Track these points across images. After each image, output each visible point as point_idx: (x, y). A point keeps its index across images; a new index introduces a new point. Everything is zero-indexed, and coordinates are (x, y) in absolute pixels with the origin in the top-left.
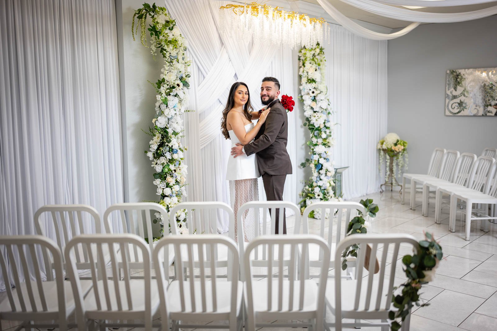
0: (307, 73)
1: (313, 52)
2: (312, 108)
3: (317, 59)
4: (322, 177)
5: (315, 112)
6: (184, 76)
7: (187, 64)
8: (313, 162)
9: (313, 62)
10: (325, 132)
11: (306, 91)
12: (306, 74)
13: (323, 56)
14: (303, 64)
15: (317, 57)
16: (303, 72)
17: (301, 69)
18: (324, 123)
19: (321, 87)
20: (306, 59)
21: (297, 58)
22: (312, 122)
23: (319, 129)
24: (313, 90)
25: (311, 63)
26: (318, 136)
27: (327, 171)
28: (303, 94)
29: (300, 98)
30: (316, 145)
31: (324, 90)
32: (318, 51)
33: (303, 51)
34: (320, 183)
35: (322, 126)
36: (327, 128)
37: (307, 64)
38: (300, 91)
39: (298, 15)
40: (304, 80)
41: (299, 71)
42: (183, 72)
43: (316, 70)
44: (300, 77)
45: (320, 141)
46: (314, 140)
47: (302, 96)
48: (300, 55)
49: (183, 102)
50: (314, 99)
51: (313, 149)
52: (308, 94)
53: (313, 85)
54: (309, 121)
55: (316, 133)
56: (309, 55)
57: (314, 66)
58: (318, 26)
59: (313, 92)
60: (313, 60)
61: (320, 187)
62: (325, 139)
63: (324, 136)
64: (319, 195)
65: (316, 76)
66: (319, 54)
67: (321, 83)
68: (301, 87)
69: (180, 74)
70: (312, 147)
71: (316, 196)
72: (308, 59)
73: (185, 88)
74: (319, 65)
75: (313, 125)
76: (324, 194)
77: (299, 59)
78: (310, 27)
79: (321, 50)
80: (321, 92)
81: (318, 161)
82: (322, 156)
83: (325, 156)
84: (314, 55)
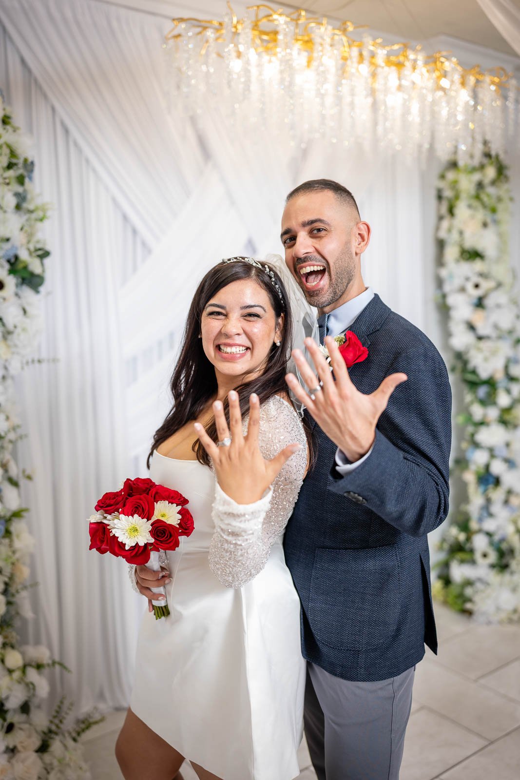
0: (461, 233)
1: (477, 177)
2: (471, 327)
3: (488, 195)
4: (497, 508)
5: (480, 338)
6: (24, 255)
7: (34, 216)
8: (473, 467)
9: (476, 203)
10: (508, 391)
11: (457, 282)
12: (455, 236)
13: (505, 186)
14: (451, 211)
15: (491, 190)
16: (450, 230)
17: (445, 224)
18: (506, 368)
19: (500, 271)
20: (457, 197)
21: (433, 194)
22: (470, 366)
23: (491, 383)
24: (475, 279)
25: (470, 206)
26: (489, 401)
27: (510, 492)
28: (447, 288)
29: (440, 300)
30: (482, 423)
31: (507, 279)
32: (491, 172)
33: (451, 175)
34: (489, 525)
35: (500, 376)
36: (512, 379)
37: (462, 210)
38: (440, 283)
39: (421, 58)
40: (452, 253)
41: (438, 228)
42: (19, 239)
43: (485, 225)
44: (441, 245)
45: (493, 413)
46: (478, 411)
47: (444, 296)
48: (442, 184)
49: (14, 338)
50: (480, 304)
51: (473, 435)
52: (463, 290)
53: (478, 266)
54: (465, 363)
55: (482, 391)
56: (467, 184)
57: (481, 215)
58: (489, 90)
59: (477, 286)
60: (477, 197)
61: (489, 534)
62: (507, 410)
63: (503, 400)
64: (485, 555)
65: (487, 242)
66: (493, 183)
67: (498, 260)
68: (444, 273)
69: (6, 246)
70: (470, 429)
71: (478, 556)
72: (463, 196)
73: (27, 292)
74: (494, 211)
75: (474, 372)
76: (501, 554)
77: (440, 197)
78: (464, 96)
79: (501, 170)
80: (499, 285)
81: (487, 467)
82: (497, 453)
83: (505, 453)
84: (480, 185)
